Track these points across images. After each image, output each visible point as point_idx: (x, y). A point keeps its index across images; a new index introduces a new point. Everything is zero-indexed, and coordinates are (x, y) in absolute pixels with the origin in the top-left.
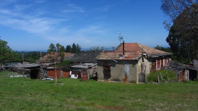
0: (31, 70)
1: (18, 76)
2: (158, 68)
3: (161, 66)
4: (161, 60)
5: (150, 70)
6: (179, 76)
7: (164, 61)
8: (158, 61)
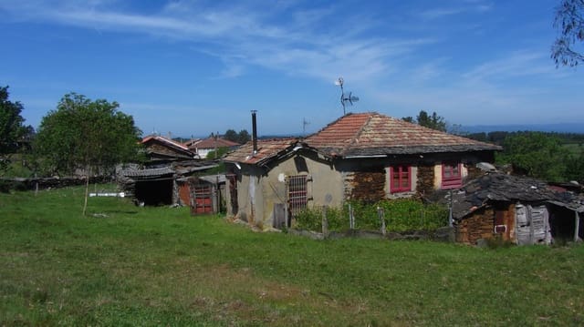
0: (137, 183)
1: (106, 195)
2: (400, 191)
3: (418, 187)
4: (416, 169)
5: (349, 198)
6: (466, 223)
7: (438, 169)
8: (395, 169)
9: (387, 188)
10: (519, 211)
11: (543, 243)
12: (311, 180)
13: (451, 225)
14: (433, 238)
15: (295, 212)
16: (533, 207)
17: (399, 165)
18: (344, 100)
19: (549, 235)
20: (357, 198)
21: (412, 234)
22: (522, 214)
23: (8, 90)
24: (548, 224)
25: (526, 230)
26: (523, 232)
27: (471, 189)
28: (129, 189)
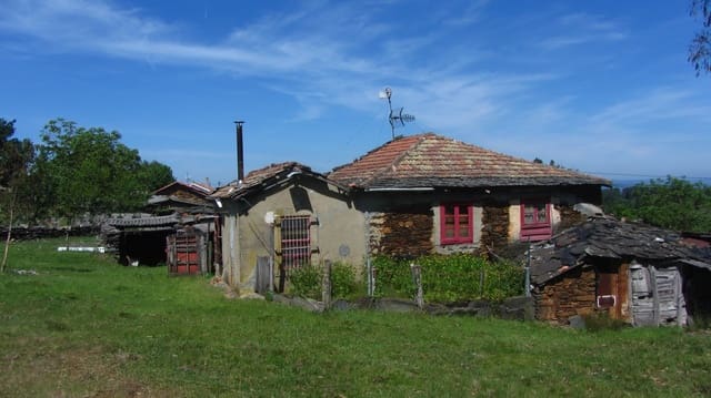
0: (122, 234)
2: (456, 242)
3: (483, 237)
4: (481, 210)
5: (376, 251)
6: (551, 292)
7: (515, 212)
8: (448, 210)
9: (436, 238)
10: (636, 275)
11: (673, 324)
12: (317, 223)
13: (528, 294)
14: (498, 313)
15: (291, 270)
16: (657, 269)
17: (456, 204)
18: (393, 118)
19: (684, 312)
20: (389, 251)
21: (466, 305)
22: (640, 279)
23: (15, 125)
24: (681, 295)
25: (647, 304)
26: (642, 307)
27: (563, 240)
28: (111, 243)
